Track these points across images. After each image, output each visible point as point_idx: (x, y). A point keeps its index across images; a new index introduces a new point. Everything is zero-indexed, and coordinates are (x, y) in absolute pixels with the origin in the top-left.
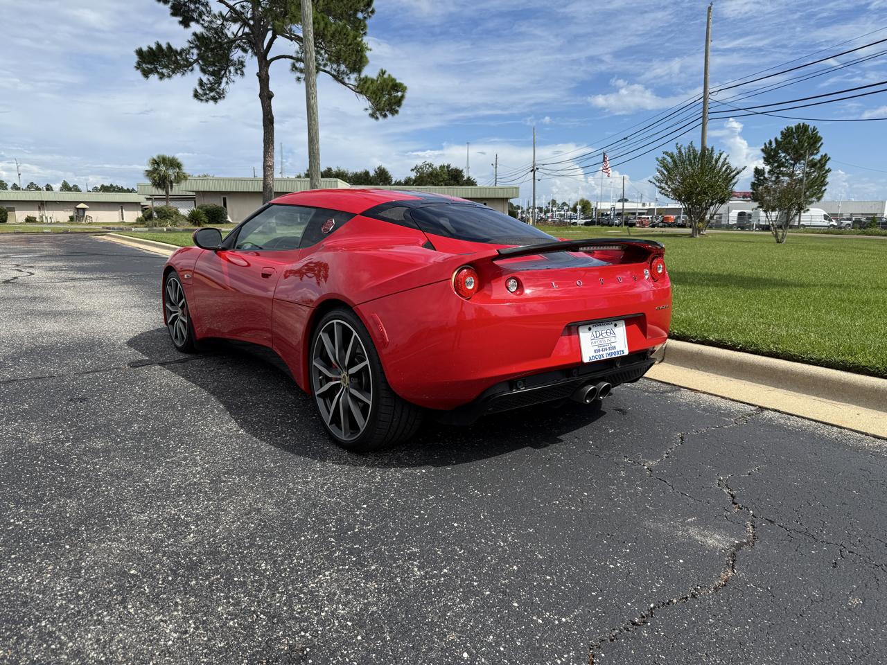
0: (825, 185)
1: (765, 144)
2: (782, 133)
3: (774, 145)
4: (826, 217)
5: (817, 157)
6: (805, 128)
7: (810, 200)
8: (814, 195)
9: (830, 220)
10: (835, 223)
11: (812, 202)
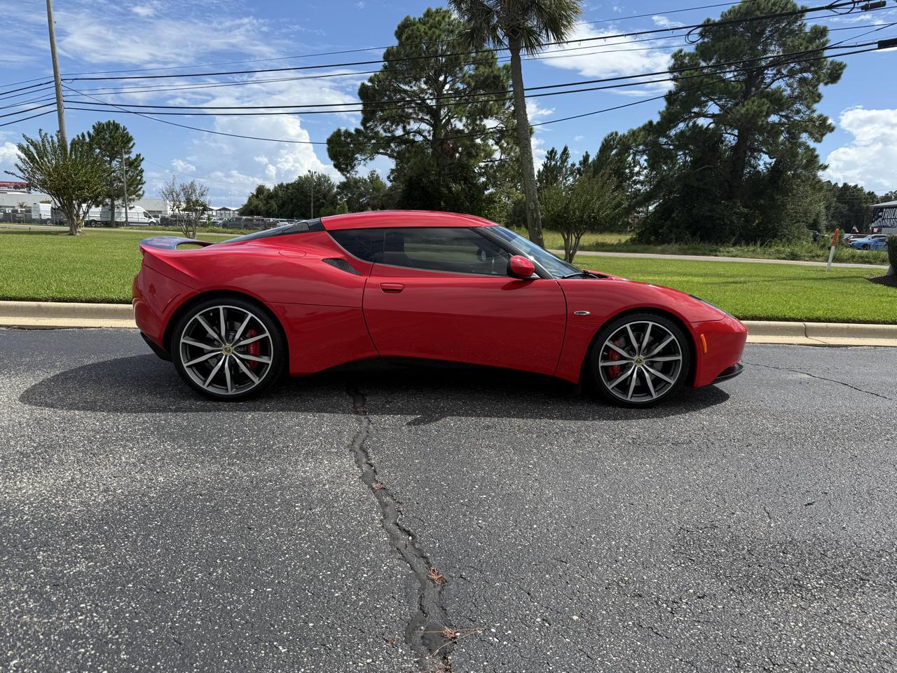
0: (143, 184)
1: (78, 136)
2: (94, 126)
3: (87, 140)
4: (146, 215)
5: (133, 156)
6: (116, 126)
7: (130, 197)
8: (134, 193)
9: (150, 217)
10: (153, 220)
11: (134, 200)
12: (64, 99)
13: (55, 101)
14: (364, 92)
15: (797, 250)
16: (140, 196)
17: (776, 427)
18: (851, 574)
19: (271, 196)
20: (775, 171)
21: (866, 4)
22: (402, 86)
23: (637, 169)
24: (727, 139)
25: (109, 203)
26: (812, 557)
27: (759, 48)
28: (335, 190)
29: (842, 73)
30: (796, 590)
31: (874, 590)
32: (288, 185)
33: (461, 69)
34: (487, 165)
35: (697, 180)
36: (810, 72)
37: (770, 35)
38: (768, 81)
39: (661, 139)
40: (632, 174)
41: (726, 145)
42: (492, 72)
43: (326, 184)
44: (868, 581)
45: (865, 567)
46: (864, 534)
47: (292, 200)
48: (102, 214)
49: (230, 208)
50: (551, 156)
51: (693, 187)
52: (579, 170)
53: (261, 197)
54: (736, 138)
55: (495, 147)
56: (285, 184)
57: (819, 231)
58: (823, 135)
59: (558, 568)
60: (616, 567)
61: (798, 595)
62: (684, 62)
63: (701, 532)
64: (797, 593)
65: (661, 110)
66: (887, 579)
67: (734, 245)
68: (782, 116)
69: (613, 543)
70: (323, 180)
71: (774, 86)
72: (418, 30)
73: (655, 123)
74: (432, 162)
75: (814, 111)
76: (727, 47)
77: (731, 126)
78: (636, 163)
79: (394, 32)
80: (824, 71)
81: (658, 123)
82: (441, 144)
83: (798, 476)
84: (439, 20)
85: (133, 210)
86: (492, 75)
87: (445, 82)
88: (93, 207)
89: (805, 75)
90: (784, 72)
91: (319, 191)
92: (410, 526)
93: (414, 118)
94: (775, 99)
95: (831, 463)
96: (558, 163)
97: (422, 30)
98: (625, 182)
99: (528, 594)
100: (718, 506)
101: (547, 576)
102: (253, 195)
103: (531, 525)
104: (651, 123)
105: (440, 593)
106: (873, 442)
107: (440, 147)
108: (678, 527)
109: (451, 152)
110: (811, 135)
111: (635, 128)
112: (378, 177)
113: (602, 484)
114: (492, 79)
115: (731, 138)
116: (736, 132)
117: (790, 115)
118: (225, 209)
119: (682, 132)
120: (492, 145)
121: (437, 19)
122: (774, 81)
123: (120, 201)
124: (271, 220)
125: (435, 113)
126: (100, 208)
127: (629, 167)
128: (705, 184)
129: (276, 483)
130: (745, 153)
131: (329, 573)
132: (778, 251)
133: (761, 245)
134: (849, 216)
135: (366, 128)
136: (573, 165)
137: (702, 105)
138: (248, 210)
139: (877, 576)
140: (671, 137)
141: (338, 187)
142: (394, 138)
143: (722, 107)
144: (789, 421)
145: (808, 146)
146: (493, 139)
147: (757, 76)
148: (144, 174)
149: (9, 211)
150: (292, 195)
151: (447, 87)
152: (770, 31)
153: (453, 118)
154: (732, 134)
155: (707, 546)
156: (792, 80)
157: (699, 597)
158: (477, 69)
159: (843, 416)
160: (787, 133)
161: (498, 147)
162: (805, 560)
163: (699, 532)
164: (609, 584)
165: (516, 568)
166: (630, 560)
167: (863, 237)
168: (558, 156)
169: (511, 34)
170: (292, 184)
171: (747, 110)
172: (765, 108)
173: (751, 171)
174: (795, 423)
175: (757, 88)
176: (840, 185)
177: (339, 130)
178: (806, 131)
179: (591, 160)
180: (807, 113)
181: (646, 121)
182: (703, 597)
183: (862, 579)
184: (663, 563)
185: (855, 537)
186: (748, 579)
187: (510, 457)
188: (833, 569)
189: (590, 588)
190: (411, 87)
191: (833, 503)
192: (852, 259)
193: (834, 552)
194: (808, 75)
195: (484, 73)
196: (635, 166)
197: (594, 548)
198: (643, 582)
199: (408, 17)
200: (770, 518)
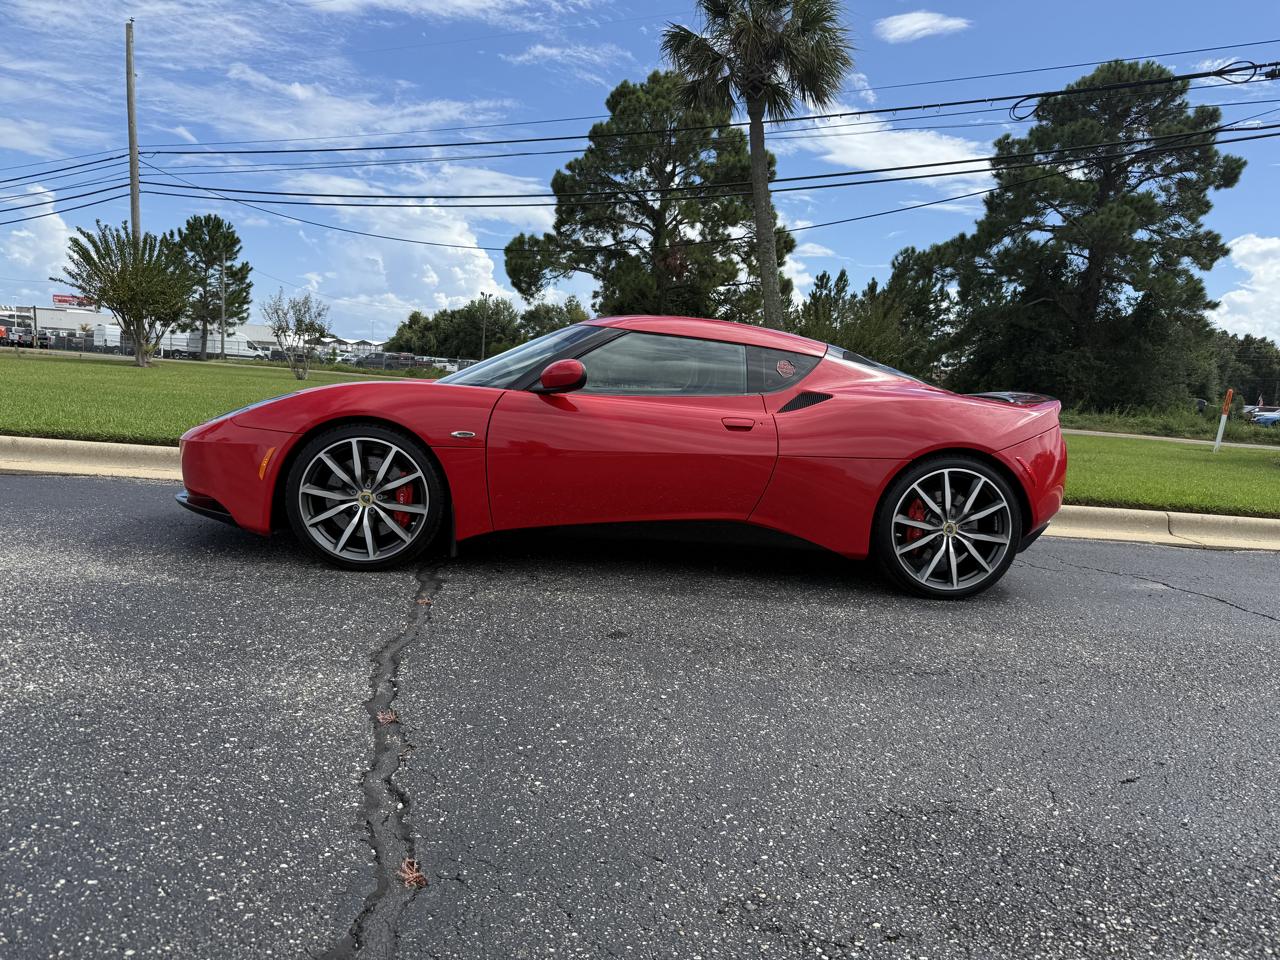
0: (248, 303)
2: (188, 222)
3: (177, 238)
4: (250, 345)
5: (237, 264)
6: (219, 223)
7: (231, 321)
8: (236, 314)
9: (256, 349)
10: (260, 353)
11: (234, 324)
12: (141, 179)
13: (128, 181)
14: (560, 186)
15: (1173, 422)
16: (243, 320)
17: (1096, 656)
18: (1186, 909)
19: (428, 327)
20: (1143, 309)
21: (1273, 70)
22: (612, 176)
23: (945, 305)
24: (1074, 263)
25: (201, 327)
26: (1117, 874)
27: (1120, 135)
28: (519, 321)
29: (1239, 173)
30: (1075, 934)
31: (1226, 942)
32: (453, 312)
33: (696, 156)
34: (729, 290)
35: (1030, 318)
36: (1194, 170)
37: (1136, 119)
38: (1133, 181)
39: (977, 259)
40: (939, 311)
41: (1071, 272)
42: (740, 161)
43: (506, 313)
44: (1216, 922)
45: (1214, 896)
46: (1220, 837)
47: (458, 333)
48: (190, 341)
49: (371, 342)
50: (822, 283)
51: (1021, 328)
52: (862, 303)
53: (415, 327)
54: (1086, 261)
55: (741, 266)
56: (449, 311)
57: (1208, 400)
58: (1213, 260)
59: (644, 871)
60: (750, 875)
61: (1078, 943)
62: (1011, 153)
63: (925, 818)
64: (1077, 939)
65: (979, 220)
66: (1252, 922)
67: (1081, 412)
68: (1154, 231)
69: (761, 830)
70: (502, 307)
71: (1142, 189)
72: (639, 100)
73: (969, 236)
74: (650, 283)
75: (1200, 226)
76: (1073, 132)
77: (1079, 244)
78: (945, 296)
79: (605, 101)
80: (1215, 169)
81: (973, 236)
82: (664, 259)
83: (1117, 733)
84: (668, 88)
85: (232, 338)
86: (739, 165)
87: (673, 174)
88: (178, 332)
89: (1188, 175)
90: (1157, 169)
91: (496, 323)
92: (409, 785)
93: (628, 222)
94: (1142, 207)
95: (1179, 716)
96: (833, 294)
97: (644, 100)
98: (928, 321)
99: (569, 915)
100: (966, 776)
101: (618, 884)
102: (404, 325)
103: (626, 793)
104: (962, 236)
105: (406, 904)
106: (1255, 686)
107: (663, 263)
108: (887, 808)
109: (678, 270)
110: (1196, 259)
111: (940, 243)
112: (578, 306)
113: (775, 731)
114: (739, 171)
115: (1078, 261)
116: (1086, 253)
117: (1166, 231)
118: (364, 343)
119: (1007, 250)
120: (738, 263)
121: (665, 86)
122: (1141, 182)
123: (216, 326)
124: (426, 358)
125: (657, 217)
126: (187, 334)
127: (935, 302)
128: (1040, 325)
129: (218, 703)
130: (1099, 281)
131: (221, 857)
132: (1145, 423)
133: (1121, 413)
134: (1253, 382)
135: (559, 233)
136: (854, 296)
137: (1037, 212)
138: (394, 345)
139: (1234, 915)
140: (991, 256)
141: (523, 317)
142: (599, 249)
143: (1066, 217)
144: (1119, 649)
145: (1191, 276)
146: (739, 255)
147: (1118, 174)
148: (252, 290)
149: (63, 334)
150: (459, 326)
151: (677, 180)
152: (1136, 113)
153: (681, 223)
154: (1082, 256)
155: (929, 844)
156: (1167, 182)
157: (889, 939)
158: (719, 155)
159: (1209, 646)
160: (1161, 255)
161: (745, 266)
162: (1104, 879)
163: (921, 819)
164: (727, 904)
165: (565, 867)
166: (781, 863)
167: (1274, 410)
168: (832, 283)
169: (750, 91)
170: (458, 312)
171: (1101, 221)
172: (1128, 220)
173: (1107, 308)
174: (1129, 652)
175: (1118, 191)
176: (1241, 337)
177: (522, 235)
178: (1189, 255)
179: (879, 290)
180: (1190, 228)
181: (956, 234)
182: (895, 939)
183: (1204, 919)
184: (841, 872)
185: (1202, 840)
186: (990, 908)
187: (636, 682)
188: (1153, 897)
189: (689, 910)
190: (626, 179)
191: (1171, 780)
192: (1256, 438)
193: (1159, 867)
194: (1192, 175)
195: (727, 162)
196: (943, 300)
197: (723, 837)
198: (791, 904)
199: (625, 82)
200: (1054, 801)
